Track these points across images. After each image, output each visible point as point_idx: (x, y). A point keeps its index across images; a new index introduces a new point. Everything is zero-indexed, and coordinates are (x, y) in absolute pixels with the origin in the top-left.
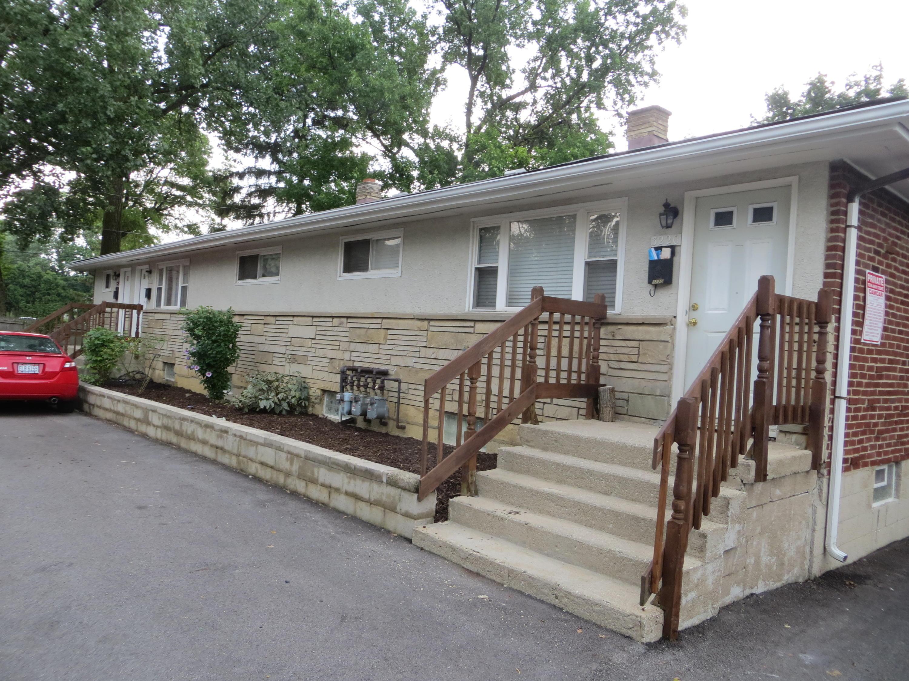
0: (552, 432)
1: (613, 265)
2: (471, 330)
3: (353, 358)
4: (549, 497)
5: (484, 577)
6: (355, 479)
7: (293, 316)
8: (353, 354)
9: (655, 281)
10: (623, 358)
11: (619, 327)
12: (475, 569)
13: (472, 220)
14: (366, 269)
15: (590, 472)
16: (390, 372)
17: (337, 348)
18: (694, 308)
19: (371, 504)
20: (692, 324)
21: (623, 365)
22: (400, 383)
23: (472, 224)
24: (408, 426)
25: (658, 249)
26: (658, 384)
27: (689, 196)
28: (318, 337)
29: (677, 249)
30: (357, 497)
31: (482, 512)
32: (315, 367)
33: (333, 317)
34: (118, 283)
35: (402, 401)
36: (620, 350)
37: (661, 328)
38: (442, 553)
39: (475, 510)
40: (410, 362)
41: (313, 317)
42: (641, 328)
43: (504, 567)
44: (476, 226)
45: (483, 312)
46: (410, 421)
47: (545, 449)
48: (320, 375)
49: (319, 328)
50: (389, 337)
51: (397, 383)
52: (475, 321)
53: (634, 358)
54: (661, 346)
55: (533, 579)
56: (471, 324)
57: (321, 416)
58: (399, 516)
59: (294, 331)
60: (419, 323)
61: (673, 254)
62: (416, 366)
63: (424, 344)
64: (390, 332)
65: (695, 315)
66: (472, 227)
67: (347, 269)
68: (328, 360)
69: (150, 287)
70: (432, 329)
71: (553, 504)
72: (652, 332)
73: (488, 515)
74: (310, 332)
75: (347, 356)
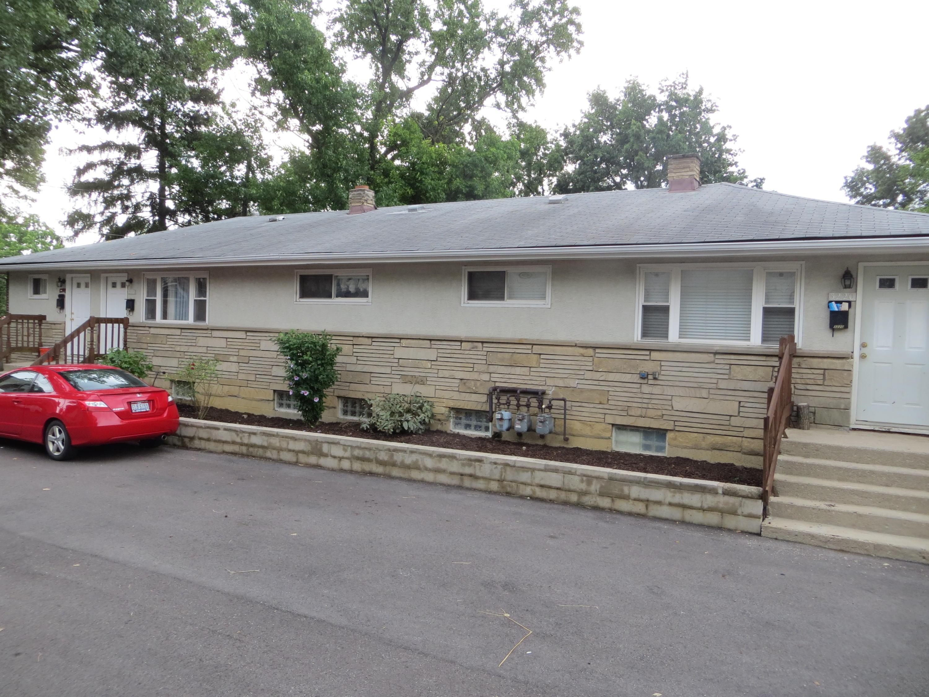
0: (813, 444)
1: (791, 312)
2: (647, 358)
3: (493, 379)
4: (853, 492)
5: (849, 552)
6: (682, 493)
7: (401, 339)
8: (492, 375)
9: (836, 327)
10: (808, 381)
11: (805, 359)
12: (839, 548)
13: (638, 265)
14: (502, 298)
15: (872, 472)
16: (547, 392)
17: (471, 369)
18: (863, 345)
19: (704, 510)
20: (863, 357)
21: (809, 387)
22: (565, 402)
23: (638, 268)
24: (571, 438)
25: (839, 302)
26: (842, 401)
27: (861, 265)
28: (439, 359)
29: (853, 303)
30: (684, 507)
31: (806, 507)
32: (437, 387)
33: (461, 341)
34: (64, 290)
35: (567, 417)
36: (805, 376)
37: (844, 361)
38: (799, 540)
39: (799, 507)
40: (573, 383)
41: (431, 340)
42: (825, 360)
43: (869, 544)
44: (641, 270)
45: (651, 342)
46: (575, 433)
47: (806, 456)
48: (447, 395)
49: (440, 351)
50: (542, 361)
51: (563, 402)
52: (650, 350)
53: (820, 382)
54: (846, 373)
55: (900, 548)
56: (648, 353)
57: (449, 432)
58: (741, 517)
59: (400, 352)
60: (582, 351)
61: (850, 306)
62: (580, 386)
63: (591, 368)
64: (542, 356)
65: (864, 350)
66: (638, 271)
67: (472, 296)
68: (458, 381)
69: (132, 297)
70: (597, 355)
71: (856, 497)
72: (838, 364)
73: (813, 509)
74: (432, 354)
75: (486, 377)
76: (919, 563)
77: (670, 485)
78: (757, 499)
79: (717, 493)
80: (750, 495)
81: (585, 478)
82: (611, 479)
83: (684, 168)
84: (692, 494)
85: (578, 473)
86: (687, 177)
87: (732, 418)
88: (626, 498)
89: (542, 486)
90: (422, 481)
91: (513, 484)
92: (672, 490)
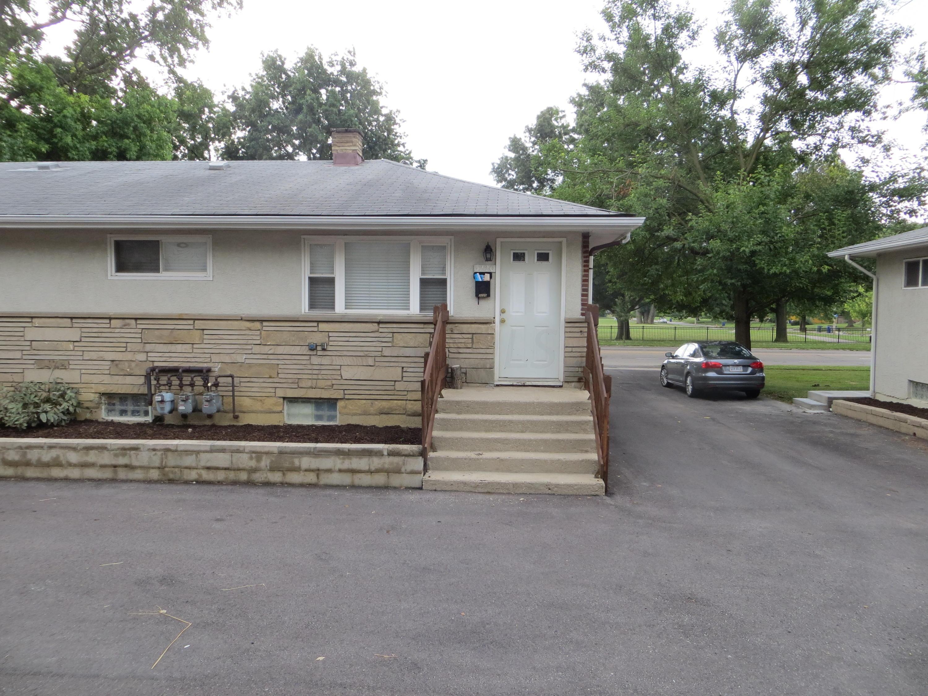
0: (464, 402)
1: (443, 283)
2: (315, 329)
3: (150, 359)
4: (496, 440)
5: (494, 493)
6: (350, 459)
7: (32, 318)
8: (149, 354)
9: (480, 295)
10: (459, 345)
11: (456, 325)
12: (486, 491)
13: (303, 237)
14: (156, 269)
15: (511, 422)
16: (213, 369)
17: (124, 349)
18: (503, 312)
19: (371, 473)
20: (503, 321)
21: (461, 351)
22: (233, 379)
23: (302, 240)
24: (241, 415)
25: (482, 274)
26: (488, 361)
27: (499, 240)
28: (83, 339)
29: (493, 274)
30: (353, 471)
31: (459, 459)
32: (83, 371)
33: (110, 319)
35: (236, 394)
36: (457, 341)
37: (488, 326)
38: (454, 488)
39: (453, 459)
40: (240, 359)
41: (72, 318)
42: (473, 325)
43: (509, 484)
44: (306, 242)
45: (318, 314)
46: (244, 410)
47: (459, 413)
48: (96, 379)
49: (84, 330)
50: (206, 337)
51: (230, 378)
52: (318, 322)
53: (470, 346)
54: (489, 337)
55: (532, 484)
56: (315, 324)
57: (100, 420)
58: (404, 475)
59: (32, 334)
60: (248, 324)
61: (491, 277)
62: (247, 361)
63: (258, 342)
64: (206, 332)
65: (504, 316)
66: (302, 242)
67: (121, 267)
68: (109, 363)
70: (264, 328)
71: (499, 444)
72: (483, 328)
73: (465, 459)
74: (74, 334)
75: (142, 357)
76: (546, 494)
77: (339, 453)
78: (419, 456)
79: (383, 455)
80: (411, 454)
81: (254, 455)
82: (281, 453)
83: (347, 142)
84: (360, 458)
85: (246, 451)
86: (351, 151)
87: (397, 383)
88: (297, 469)
89: (208, 468)
90: (66, 479)
91: (176, 470)
92: (341, 457)
